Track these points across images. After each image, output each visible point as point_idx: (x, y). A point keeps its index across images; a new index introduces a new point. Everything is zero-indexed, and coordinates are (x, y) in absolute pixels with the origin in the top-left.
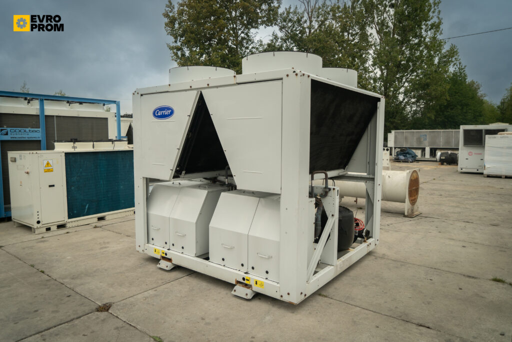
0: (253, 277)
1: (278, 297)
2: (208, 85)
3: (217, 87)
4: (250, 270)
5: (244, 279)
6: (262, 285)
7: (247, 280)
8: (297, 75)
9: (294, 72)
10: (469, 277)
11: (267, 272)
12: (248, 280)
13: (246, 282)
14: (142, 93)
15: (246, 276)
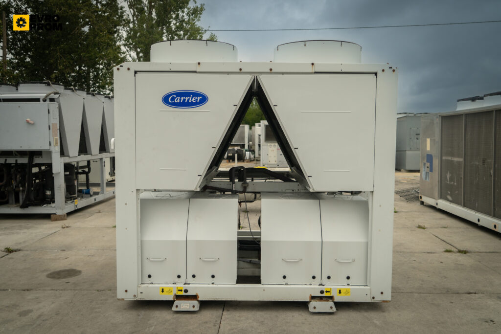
0: (332, 287)
1: (369, 300)
2: (271, 70)
3: (283, 73)
4: (325, 281)
5: (322, 292)
6: (347, 292)
7: (327, 292)
8: (394, 71)
9: (391, 68)
10: (428, 253)
11: (348, 278)
12: (329, 292)
13: (325, 294)
14: (136, 70)
15: (325, 288)
